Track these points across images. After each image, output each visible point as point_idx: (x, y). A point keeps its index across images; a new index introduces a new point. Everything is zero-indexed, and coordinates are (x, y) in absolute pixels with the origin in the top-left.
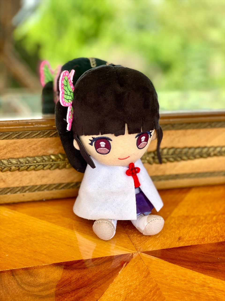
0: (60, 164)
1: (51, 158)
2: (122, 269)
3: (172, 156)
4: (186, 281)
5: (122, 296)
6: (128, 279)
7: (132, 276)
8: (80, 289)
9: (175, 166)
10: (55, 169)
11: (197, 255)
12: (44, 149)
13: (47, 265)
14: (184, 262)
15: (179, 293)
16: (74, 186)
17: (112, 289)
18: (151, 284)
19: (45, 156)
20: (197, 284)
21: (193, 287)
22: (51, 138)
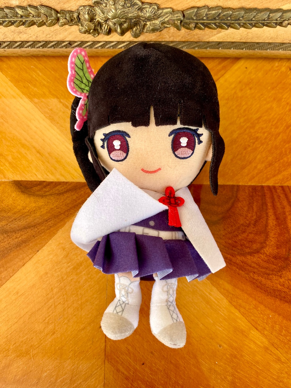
3: (214, 21)
8: (27, 229)
10: (30, 26)
13: (6, 182)
16: (67, 44)
17: (59, 237)
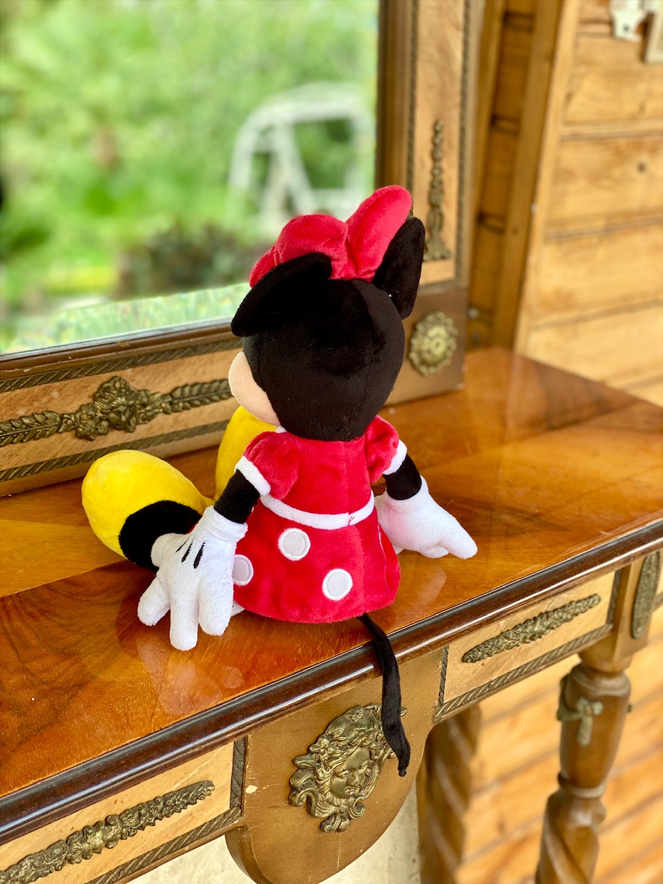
0: (38, 431)
1: (24, 423)
3: (197, 397)
9: (201, 413)
10: (28, 441)
12: (11, 410)
16: (57, 464)
19: (13, 420)
22: (22, 390)
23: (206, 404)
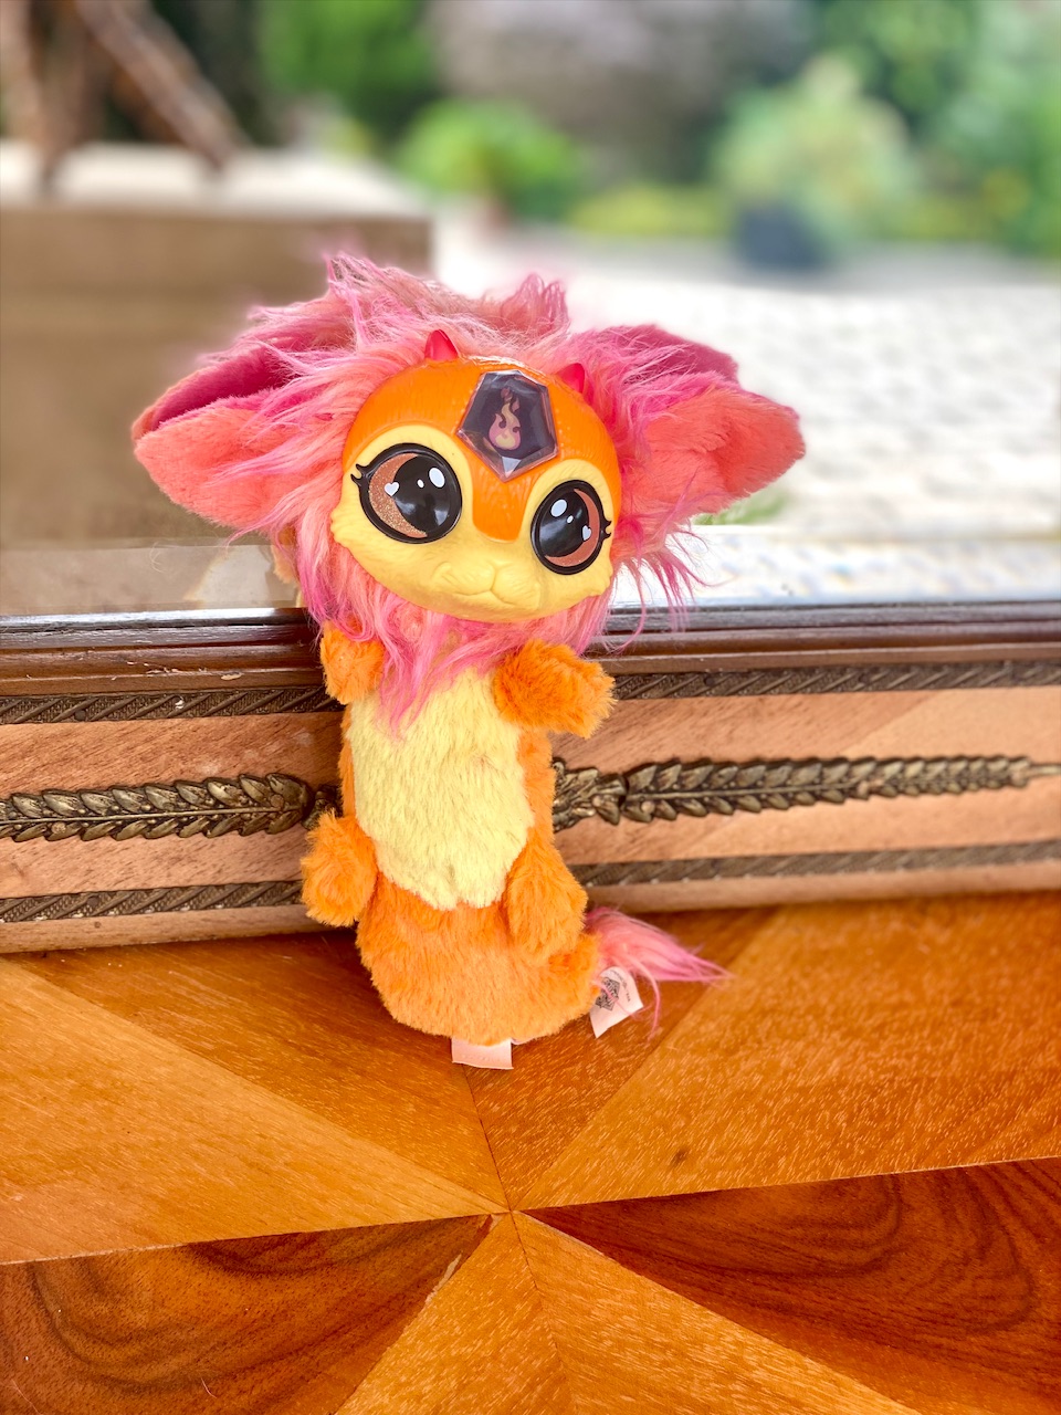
0: (246, 816)
1: (211, 795)
2: (441, 1283)
4: (668, 1353)
5: (425, 1401)
6: (457, 1329)
7: (474, 1315)
8: (274, 1362)
9: (710, 830)
11: (731, 1238)
12: (184, 759)
13: (163, 1251)
14: (679, 1266)
15: (632, 1403)
17: (391, 1369)
18: (537, 1358)
19: (186, 784)
20: (707, 1366)
21: (692, 1379)
22: (213, 720)
23: (723, 813)
